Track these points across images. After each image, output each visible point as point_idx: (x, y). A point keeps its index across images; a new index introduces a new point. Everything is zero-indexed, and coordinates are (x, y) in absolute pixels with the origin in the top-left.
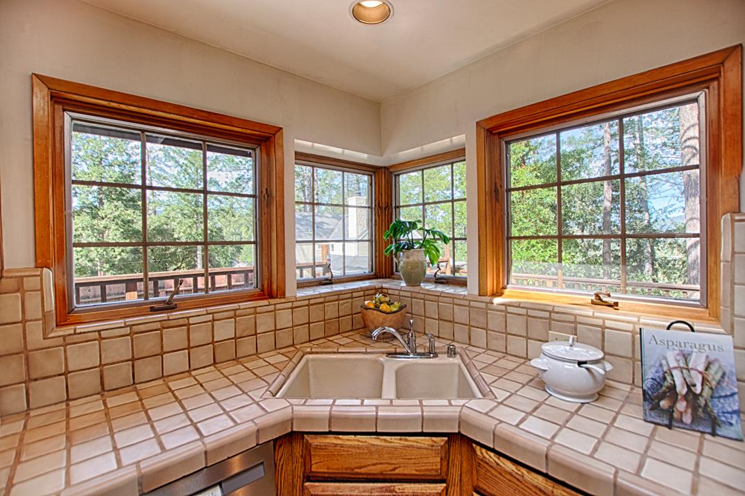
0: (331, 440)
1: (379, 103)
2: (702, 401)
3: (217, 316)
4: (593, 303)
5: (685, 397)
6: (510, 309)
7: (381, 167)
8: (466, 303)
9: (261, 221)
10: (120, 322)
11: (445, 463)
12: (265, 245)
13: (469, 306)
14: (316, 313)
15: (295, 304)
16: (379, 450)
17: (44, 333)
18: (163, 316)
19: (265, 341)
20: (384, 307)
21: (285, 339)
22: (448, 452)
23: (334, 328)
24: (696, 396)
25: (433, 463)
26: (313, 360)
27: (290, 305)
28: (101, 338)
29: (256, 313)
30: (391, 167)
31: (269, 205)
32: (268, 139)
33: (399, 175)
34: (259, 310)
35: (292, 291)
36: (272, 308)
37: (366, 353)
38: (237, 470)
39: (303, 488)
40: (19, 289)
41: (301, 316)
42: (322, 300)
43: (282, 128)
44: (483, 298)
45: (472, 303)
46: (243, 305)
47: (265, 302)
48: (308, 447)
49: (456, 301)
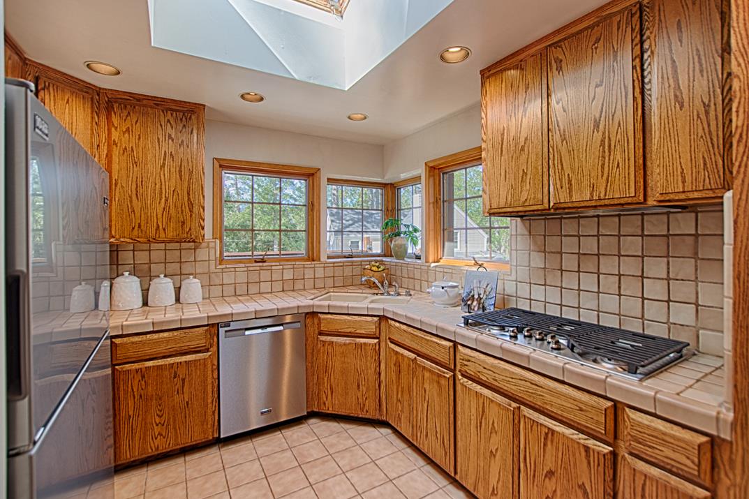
0: (329, 316)
1: (383, 146)
2: (482, 301)
3: (285, 267)
4: (475, 264)
5: (477, 300)
6: (437, 269)
7: (388, 184)
8: (419, 267)
9: (308, 219)
10: (243, 265)
11: (378, 329)
12: (310, 231)
13: (421, 269)
14: (338, 272)
15: (326, 265)
16: (349, 321)
17: (216, 267)
18: (261, 264)
19: (309, 284)
20: (374, 269)
21: (320, 284)
22: (380, 324)
23: (349, 282)
24: (481, 299)
25: (372, 329)
26: (334, 296)
27: (323, 265)
28: (236, 271)
29: (304, 268)
30: (395, 183)
31: (312, 210)
32: (313, 174)
33: (400, 188)
34: (306, 266)
35: (323, 258)
36: (313, 266)
37: (362, 293)
38: (288, 321)
39: (318, 338)
40: (208, 247)
41: (329, 272)
42: (342, 264)
43: (319, 169)
44: (427, 264)
45: (422, 267)
46: (297, 263)
47: (310, 263)
48: (319, 319)
49: (416, 266)
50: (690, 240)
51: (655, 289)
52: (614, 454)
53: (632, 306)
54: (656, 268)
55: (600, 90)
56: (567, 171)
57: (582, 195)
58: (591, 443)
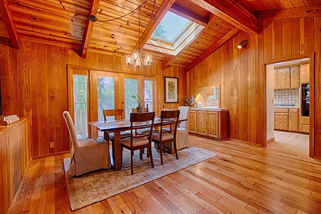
50: (294, 93)
51: (290, 99)
52: (288, 114)
53: (287, 102)
54: (290, 96)
55: (285, 76)
56: (280, 85)
57: (282, 88)
58: (286, 114)
